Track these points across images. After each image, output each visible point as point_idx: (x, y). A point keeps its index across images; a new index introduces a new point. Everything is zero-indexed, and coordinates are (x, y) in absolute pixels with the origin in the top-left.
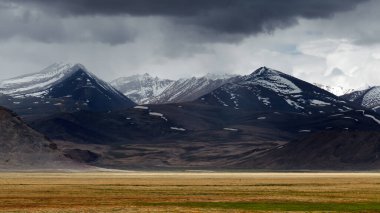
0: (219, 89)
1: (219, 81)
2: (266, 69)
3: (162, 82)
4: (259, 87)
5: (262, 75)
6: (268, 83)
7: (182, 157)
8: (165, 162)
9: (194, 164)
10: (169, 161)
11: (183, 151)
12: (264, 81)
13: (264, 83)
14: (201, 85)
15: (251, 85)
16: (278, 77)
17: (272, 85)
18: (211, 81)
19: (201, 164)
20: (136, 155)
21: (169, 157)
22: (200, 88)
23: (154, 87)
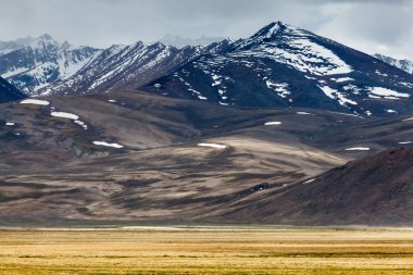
0: (188, 66)
1: (189, 50)
2: (283, 27)
3: (77, 53)
4: (268, 61)
5: (274, 37)
6: (287, 55)
7: (116, 199)
8: (83, 210)
9: (138, 213)
10: (90, 207)
11: (118, 188)
12: (279, 51)
13: (278, 54)
14: (153, 57)
15: (252, 58)
16: (306, 42)
17: (294, 57)
18: (174, 51)
19: (153, 213)
20: (25, 196)
21: (89, 201)
22: (151, 64)
23: (61, 62)
